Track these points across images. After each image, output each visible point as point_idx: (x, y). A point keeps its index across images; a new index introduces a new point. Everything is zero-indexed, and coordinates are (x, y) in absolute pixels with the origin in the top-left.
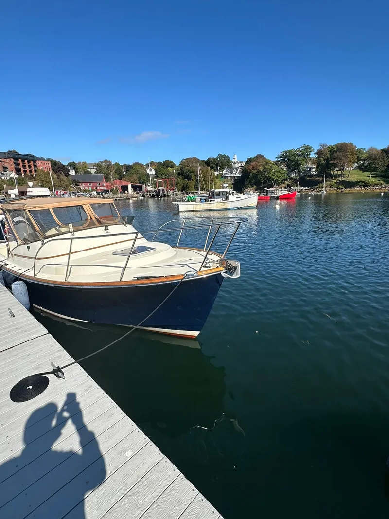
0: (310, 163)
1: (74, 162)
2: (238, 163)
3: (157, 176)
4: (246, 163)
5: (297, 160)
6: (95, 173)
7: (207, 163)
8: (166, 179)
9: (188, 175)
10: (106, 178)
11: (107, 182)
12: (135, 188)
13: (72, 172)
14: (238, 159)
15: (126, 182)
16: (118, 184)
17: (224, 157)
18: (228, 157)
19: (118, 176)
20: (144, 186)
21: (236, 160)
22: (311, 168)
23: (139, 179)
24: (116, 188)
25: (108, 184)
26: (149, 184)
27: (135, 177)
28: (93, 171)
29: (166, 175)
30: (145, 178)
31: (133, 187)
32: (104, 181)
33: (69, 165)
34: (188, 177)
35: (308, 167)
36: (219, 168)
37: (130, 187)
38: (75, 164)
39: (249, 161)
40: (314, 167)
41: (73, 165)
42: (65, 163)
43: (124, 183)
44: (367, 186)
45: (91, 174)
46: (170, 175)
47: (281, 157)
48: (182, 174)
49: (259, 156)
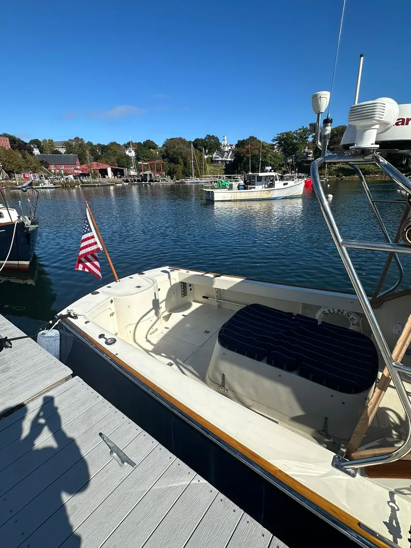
0: (307, 147)
1: (37, 140)
2: (227, 146)
3: (138, 158)
4: (237, 146)
5: (295, 144)
6: (65, 153)
7: (197, 144)
8: (152, 162)
9: (175, 158)
10: (80, 160)
11: (81, 164)
12: (115, 172)
13: (36, 152)
14: (228, 141)
15: (104, 165)
16: (97, 166)
17: (213, 139)
18: (217, 138)
19: (93, 157)
20: (126, 170)
21: (226, 142)
22: (308, 153)
23: (118, 161)
24: (94, 172)
25: (84, 166)
26: (132, 168)
27: (113, 159)
28: (63, 151)
29: (148, 157)
30: (124, 160)
31: (113, 170)
32: (78, 162)
33: (33, 142)
34: (174, 161)
35: (304, 152)
36: (207, 151)
37: (109, 170)
38: (39, 141)
39: (241, 144)
40: (311, 152)
41: (36, 142)
42: (27, 141)
44: (367, 174)
45: (61, 153)
46: (153, 157)
47: (277, 140)
48: (168, 156)
49: (252, 139)
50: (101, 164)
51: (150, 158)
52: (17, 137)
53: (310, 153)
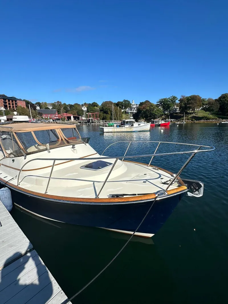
0: (176, 106)
1: (39, 102)
2: (135, 105)
3: (88, 111)
4: (139, 105)
5: (169, 104)
6: (52, 109)
7: (117, 104)
8: (93, 113)
9: (106, 111)
10: (58, 112)
11: (58, 114)
12: (75, 118)
13: (38, 108)
14: (135, 103)
15: (69, 114)
16: (65, 115)
17: (127, 102)
18: (129, 101)
19: (65, 111)
20: (80, 117)
21: (134, 103)
22: (176, 109)
23: (78, 113)
24: (64, 118)
25: (59, 115)
26: (83, 116)
27: (75, 112)
28: (51, 108)
29: (93, 111)
30: (81, 112)
31: (74, 117)
32: (57, 113)
33: (36, 104)
34: (106, 112)
35: (174, 108)
36: (124, 107)
37: (72, 117)
38: (40, 103)
39: (141, 104)
41: (39, 104)
42: (34, 103)
43: (69, 115)
44: (208, 120)
45: (49, 109)
46: (96, 111)
47: (159, 102)
48: (103, 110)
49: (147, 101)
50: (68, 114)
51: (94, 111)
52: (30, 101)
53: (178, 109)
